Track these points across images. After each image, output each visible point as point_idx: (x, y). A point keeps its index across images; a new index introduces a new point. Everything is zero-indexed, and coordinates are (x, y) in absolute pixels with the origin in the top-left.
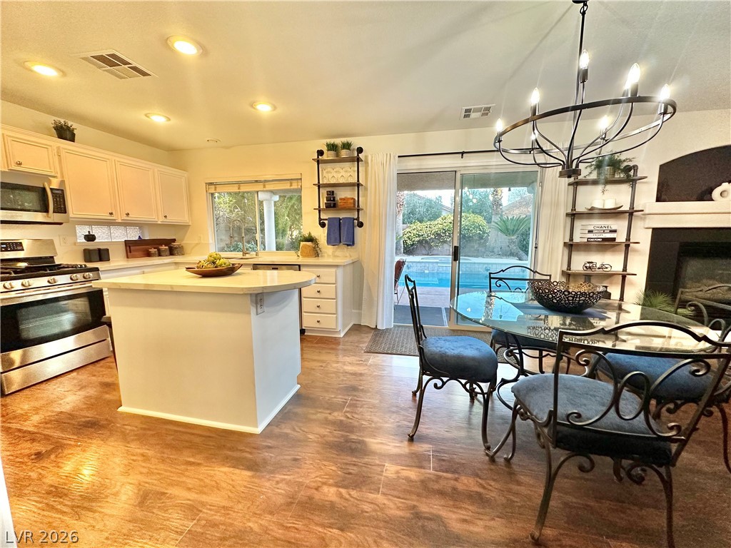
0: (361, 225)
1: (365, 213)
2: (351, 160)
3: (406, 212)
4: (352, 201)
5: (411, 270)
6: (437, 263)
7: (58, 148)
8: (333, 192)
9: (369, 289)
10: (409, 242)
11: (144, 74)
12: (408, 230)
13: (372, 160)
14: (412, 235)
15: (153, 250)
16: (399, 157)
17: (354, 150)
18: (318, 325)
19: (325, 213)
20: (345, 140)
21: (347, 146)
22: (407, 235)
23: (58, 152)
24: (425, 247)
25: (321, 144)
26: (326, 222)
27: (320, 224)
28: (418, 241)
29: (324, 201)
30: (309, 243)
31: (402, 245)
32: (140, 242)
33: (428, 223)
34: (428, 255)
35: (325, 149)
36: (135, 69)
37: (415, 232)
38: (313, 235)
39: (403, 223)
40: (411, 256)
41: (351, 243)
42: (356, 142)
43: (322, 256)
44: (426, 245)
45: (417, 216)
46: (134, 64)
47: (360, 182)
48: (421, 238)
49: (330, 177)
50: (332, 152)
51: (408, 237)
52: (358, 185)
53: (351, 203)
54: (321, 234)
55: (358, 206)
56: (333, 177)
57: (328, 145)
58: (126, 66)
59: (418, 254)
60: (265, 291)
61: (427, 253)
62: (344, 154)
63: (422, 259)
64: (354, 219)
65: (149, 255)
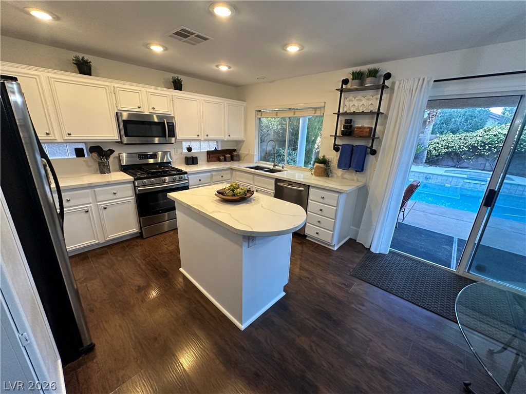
0: (374, 152)
1: (380, 142)
2: (375, 87)
3: (438, 122)
4: (368, 130)
5: (430, 181)
6: (464, 178)
7: (172, 96)
8: (351, 120)
9: (370, 214)
10: (434, 153)
11: (206, 39)
12: (436, 140)
13: (399, 87)
14: (440, 146)
15: (222, 158)
16: (435, 81)
17: (380, 76)
18: (316, 236)
19: (341, 139)
20: (372, 66)
21: (373, 73)
22: (434, 146)
23: (172, 99)
24: (452, 159)
25: (347, 73)
26: (340, 147)
27: (334, 149)
28: (446, 153)
29: (341, 128)
30: (322, 165)
31: (426, 155)
32: (216, 151)
33: (463, 135)
34: (454, 167)
35: (350, 77)
36: (198, 36)
37: (444, 143)
38: (326, 157)
39: (432, 134)
40: (433, 168)
41: (360, 168)
42: (384, 68)
43: (332, 177)
44: (455, 157)
45: (452, 126)
46: (197, 33)
47: (381, 110)
48: (450, 150)
49: (351, 105)
50: (357, 81)
51: (435, 149)
52: (378, 113)
53: (366, 132)
54: (334, 157)
55: (374, 135)
56: (354, 105)
57: (353, 74)
58: (193, 36)
59: (442, 166)
60: (253, 235)
61: (453, 164)
62: (369, 82)
63: (446, 171)
64: (367, 147)
65: (219, 160)
